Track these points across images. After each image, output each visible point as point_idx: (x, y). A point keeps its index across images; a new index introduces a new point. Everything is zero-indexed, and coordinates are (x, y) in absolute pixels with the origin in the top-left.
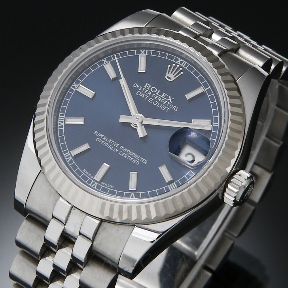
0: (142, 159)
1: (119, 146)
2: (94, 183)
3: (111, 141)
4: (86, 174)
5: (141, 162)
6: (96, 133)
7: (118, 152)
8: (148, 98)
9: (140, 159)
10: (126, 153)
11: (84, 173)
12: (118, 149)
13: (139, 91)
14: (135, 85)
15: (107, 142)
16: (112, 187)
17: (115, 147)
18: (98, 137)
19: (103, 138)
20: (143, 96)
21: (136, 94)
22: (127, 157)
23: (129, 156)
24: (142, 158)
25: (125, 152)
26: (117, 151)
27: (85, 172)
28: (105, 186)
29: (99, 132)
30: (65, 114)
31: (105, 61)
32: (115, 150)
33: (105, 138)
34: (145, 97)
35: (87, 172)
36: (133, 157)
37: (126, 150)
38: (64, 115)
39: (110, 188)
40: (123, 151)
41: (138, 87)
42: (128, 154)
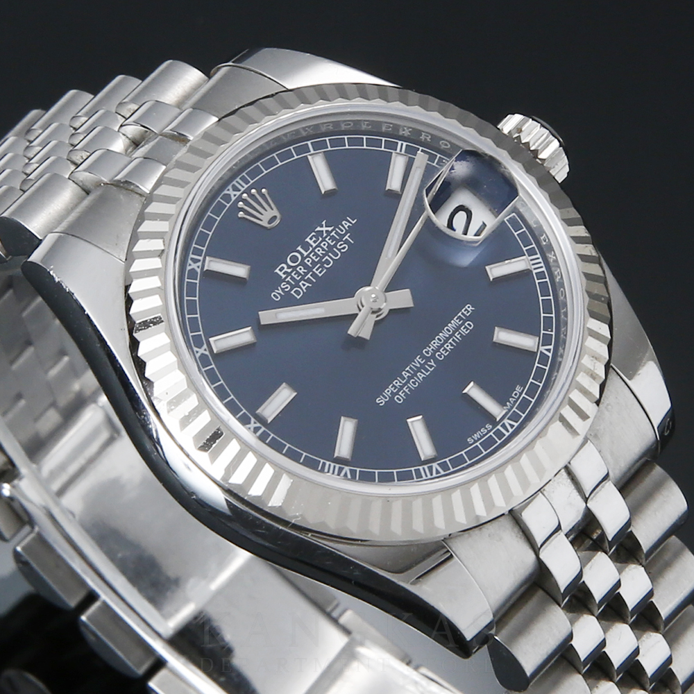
0: (462, 314)
1: (423, 357)
2: (504, 426)
3: (407, 371)
4: (479, 439)
5: (468, 319)
6: (381, 401)
7: (436, 361)
8: (314, 275)
9: (460, 318)
10: (442, 345)
11: (475, 442)
12: (428, 359)
13: (291, 290)
14: (276, 295)
15: (408, 382)
16: (518, 389)
17: (422, 366)
18: (392, 398)
19: (396, 387)
20: (307, 284)
21: (298, 297)
22: (452, 345)
23: (451, 341)
24: (460, 314)
25: (439, 347)
26: (433, 364)
27: (475, 440)
28: (515, 402)
29: (380, 393)
30: (322, 461)
31: (201, 351)
32: (431, 366)
33: (397, 383)
34: (308, 281)
35: (476, 436)
36: (454, 332)
37: (435, 343)
38: (324, 464)
39: (521, 394)
40: (435, 351)
41: (280, 292)
42: (446, 342)
